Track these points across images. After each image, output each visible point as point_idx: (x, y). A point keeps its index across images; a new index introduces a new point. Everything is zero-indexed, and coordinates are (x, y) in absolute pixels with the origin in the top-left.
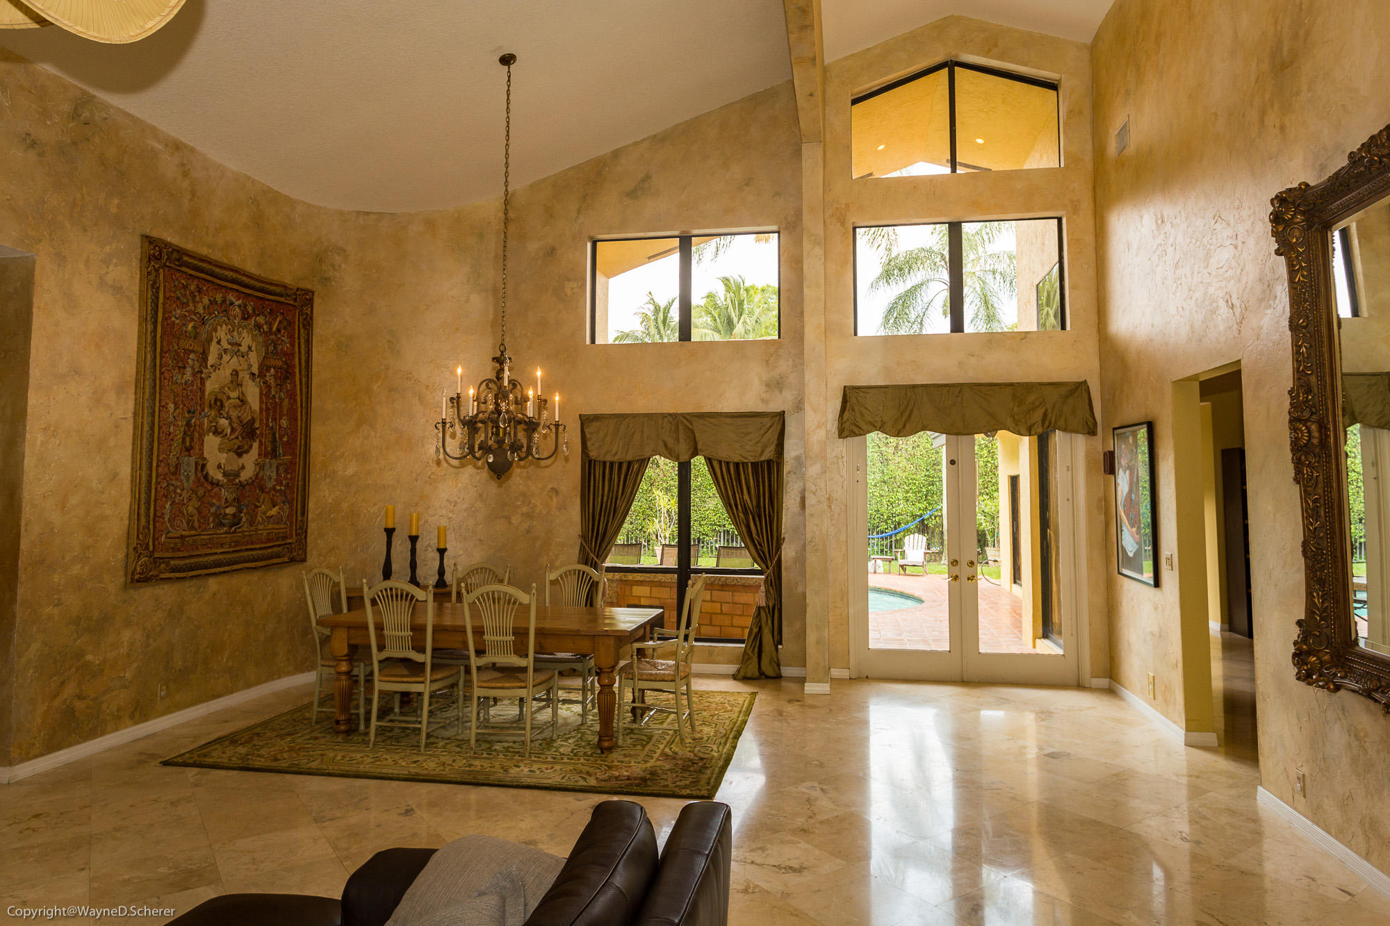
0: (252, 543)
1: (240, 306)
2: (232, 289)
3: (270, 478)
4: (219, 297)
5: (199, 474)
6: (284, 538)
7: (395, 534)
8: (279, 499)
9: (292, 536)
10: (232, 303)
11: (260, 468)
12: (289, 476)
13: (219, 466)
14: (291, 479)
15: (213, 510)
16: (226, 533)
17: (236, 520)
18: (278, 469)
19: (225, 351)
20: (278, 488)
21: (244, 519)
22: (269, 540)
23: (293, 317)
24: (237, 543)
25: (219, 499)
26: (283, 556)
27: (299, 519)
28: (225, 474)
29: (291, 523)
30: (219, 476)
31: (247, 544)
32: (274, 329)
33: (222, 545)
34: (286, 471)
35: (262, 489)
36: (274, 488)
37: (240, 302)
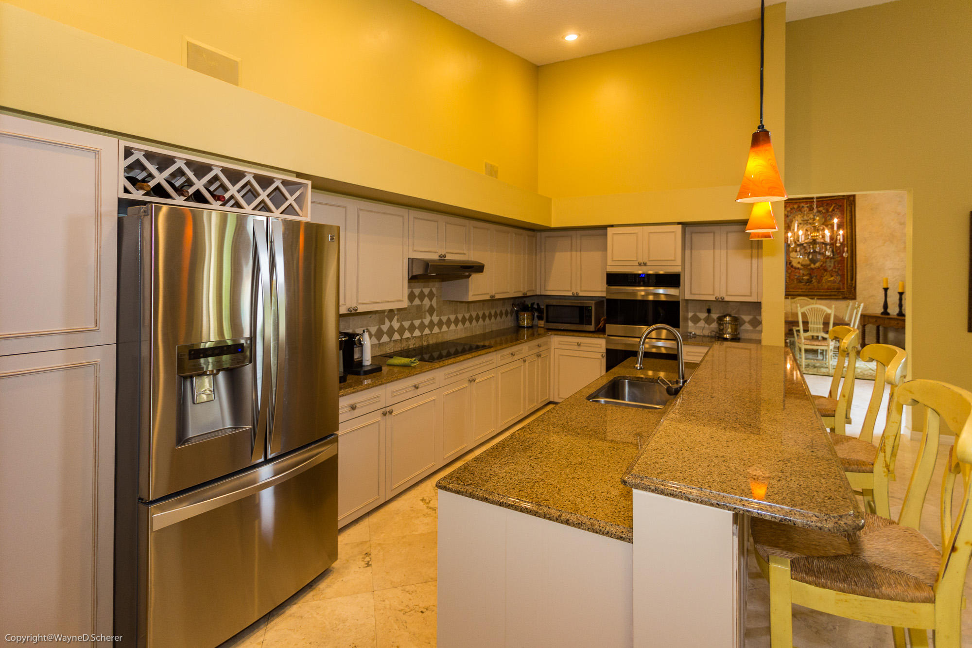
0: (819, 289)
1: (808, 207)
2: (803, 202)
3: (830, 266)
4: (796, 206)
5: (788, 265)
6: (840, 289)
7: (888, 290)
8: (835, 274)
9: (844, 288)
10: (803, 207)
11: (824, 263)
12: (840, 265)
13: (799, 263)
14: (841, 266)
15: (796, 277)
16: (804, 285)
17: (809, 281)
18: (834, 263)
19: (800, 224)
20: (834, 270)
21: (814, 281)
22: (828, 289)
23: (843, 203)
24: (810, 289)
25: (799, 273)
26: (840, 296)
27: (849, 282)
28: (802, 265)
29: (844, 284)
30: (799, 266)
31: (816, 289)
32: (831, 210)
33: (801, 289)
34: (838, 264)
35: (826, 270)
36: (832, 270)
37: (808, 205)
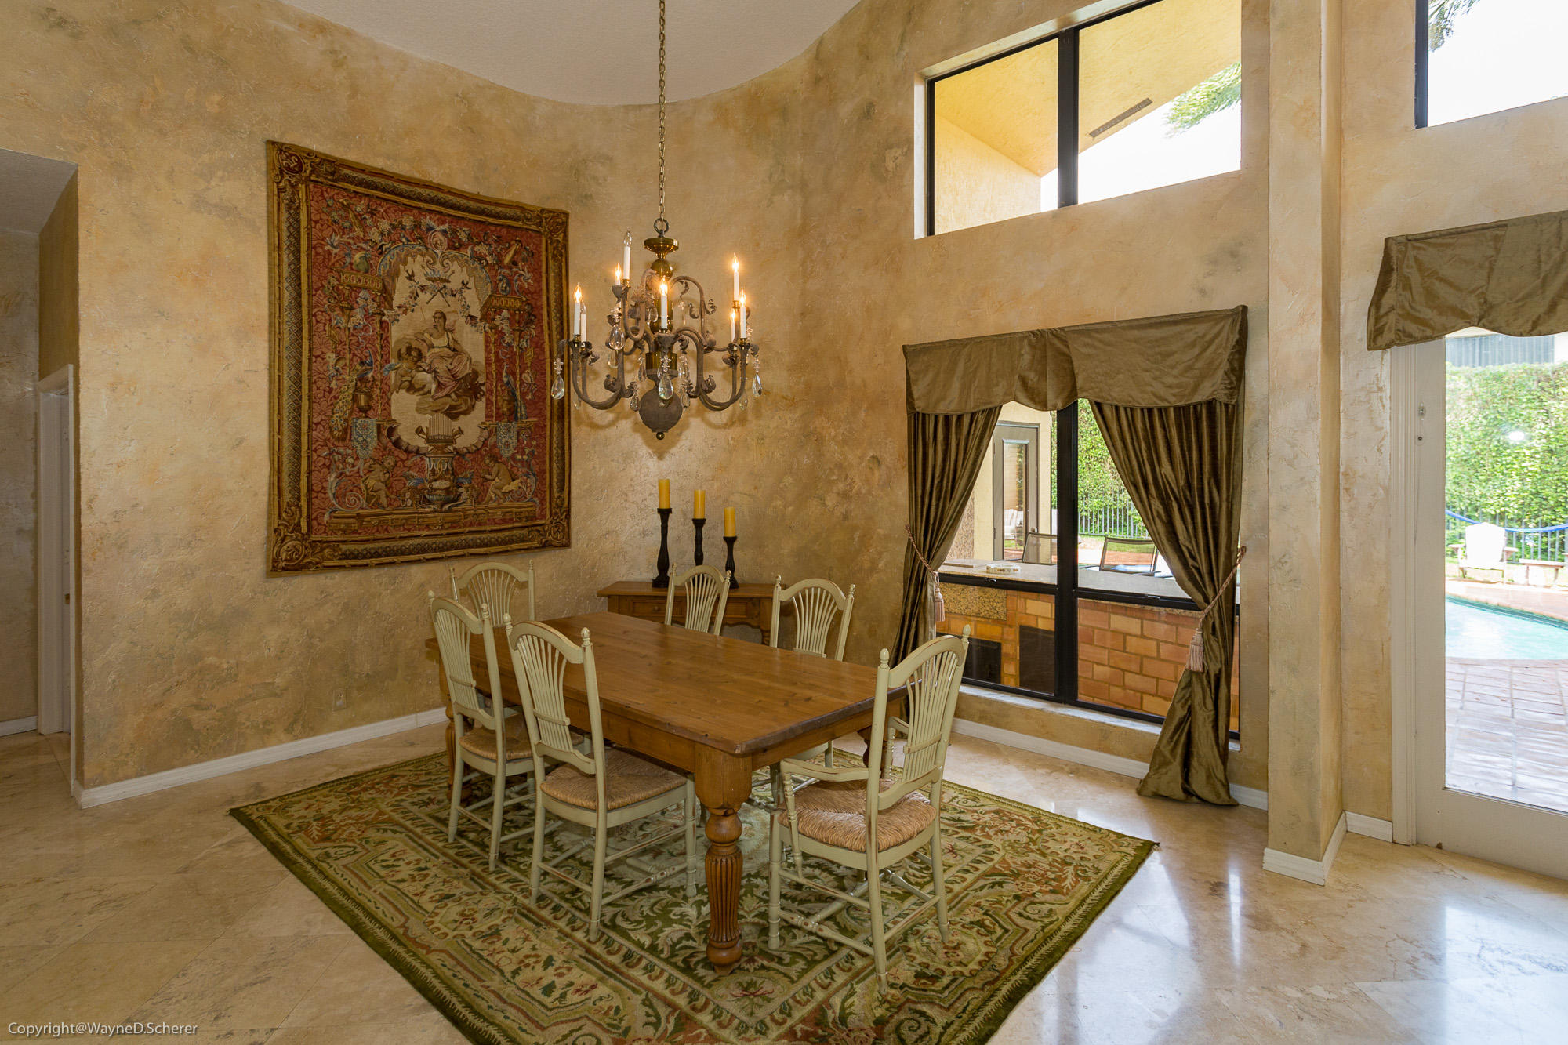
0: (480, 524)
1: (444, 232)
2: (430, 211)
3: (507, 445)
4: (408, 221)
5: (385, 440)
6: (534, 518)
8: (521, 471)
9: (544, 517)
10: (430, 229)
11: (490, 433)
12: (534, 443)
13: (419, 431)
14: (537, 446)
15: (410, 484)
16: (435, 511)
17: (452, 497)
18: (518, 434)
19: (423, 288)
20: (519, 457)
21: (465, 495)
22: (505, 521)
23: (538, 246)
24: (454, 525)
25: (422, 470)
26: (532, 540)
27: (556, 494)
28: (428, 440)
29: (542, 500)
30: (420, 442)
31: (471, 525)
32: (507, 260)
33: (428, 527)
34: (530, 437)
35: (496, 459)
36: (513, 457)
37: (445, 227)
